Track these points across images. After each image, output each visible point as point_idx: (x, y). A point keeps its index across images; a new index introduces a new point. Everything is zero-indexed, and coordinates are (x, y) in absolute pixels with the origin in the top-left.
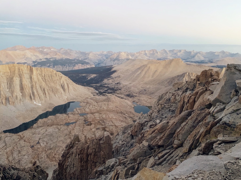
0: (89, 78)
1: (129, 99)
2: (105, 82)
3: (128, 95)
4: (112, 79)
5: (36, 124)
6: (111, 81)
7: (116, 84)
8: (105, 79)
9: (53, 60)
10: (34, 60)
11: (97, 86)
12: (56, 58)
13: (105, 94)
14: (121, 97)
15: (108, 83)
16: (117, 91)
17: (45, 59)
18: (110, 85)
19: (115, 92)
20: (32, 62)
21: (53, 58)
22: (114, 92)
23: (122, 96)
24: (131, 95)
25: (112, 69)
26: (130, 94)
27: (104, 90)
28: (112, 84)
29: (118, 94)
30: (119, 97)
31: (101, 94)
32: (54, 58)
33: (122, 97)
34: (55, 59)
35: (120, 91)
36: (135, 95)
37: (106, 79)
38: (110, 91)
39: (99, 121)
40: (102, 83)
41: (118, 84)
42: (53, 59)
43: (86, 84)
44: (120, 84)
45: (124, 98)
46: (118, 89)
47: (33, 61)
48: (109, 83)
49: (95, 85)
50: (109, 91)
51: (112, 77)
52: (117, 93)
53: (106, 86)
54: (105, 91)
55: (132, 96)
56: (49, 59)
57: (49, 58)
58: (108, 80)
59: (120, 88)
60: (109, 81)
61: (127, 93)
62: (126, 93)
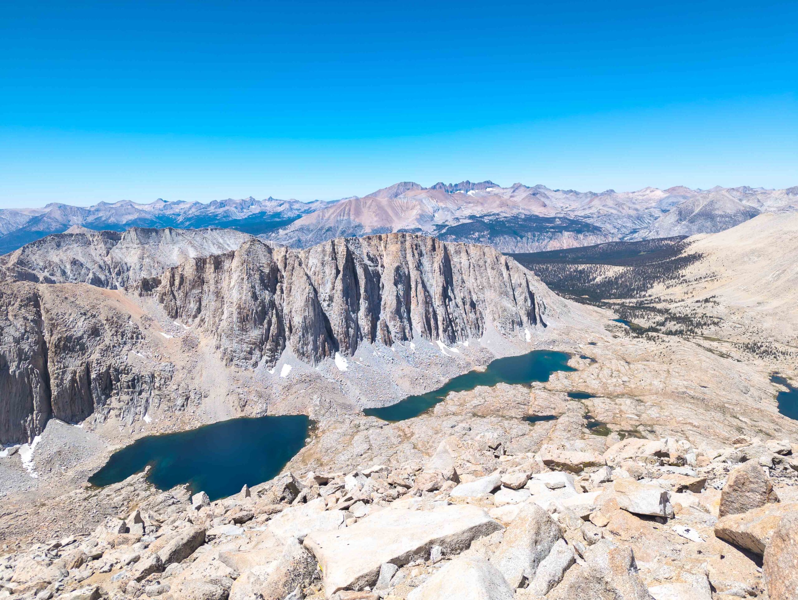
0: (598, 279)
1: (755, 362)
2: (657, 294)
3: (752, 348)
4: (685, 285)
5: (442, 403)
6: (678, 291)
7: (699, 304)
8: (655, 284)
9: (490, 220)
10: (440, 223)
11: (626, 306)
12: (498, 214)
13: (654, 334)
14: (721, 352)
15: (668, 298)
16: (704, 327)
17: (469, 219)
18: (676, 305)
19: (696, 330)
20: (435, 228)
21: (490, 215)
22: (692, 331)
23: (725, 348)
24: (762, 349)
25: (686, 250)
26: (759, 344)
27: (653, 321)
28: (683, 300)
29: (706, 338)
30: (710, 350)
31: (642, 334)
32: (493, 214)
33: (724, 350)
34: (497, 218)
35: (717, 328)
36: (780, 350)
37: (661, 283)
38: (675, 325)
39: (637, 426)
40: (644, 296)
41: (707, 304)
42: (490, 218)
43: (587, 296)
44: (718, 304)
45: (731, 355)
46: (709, 322)
47: (437, 225)
48: (672, 297)
49: (619, 301)
50: (672, 326)
51: (684, 278)
52: (702, 334)
53: (659, 306)
54: (654, 325)
55: (765, 352)
56: (480, 217)
57: (478, 216)
58: (668, 287)
59: (716, 320)
60: (670, 291)
61: (744, 339)
62: (739, 337)
